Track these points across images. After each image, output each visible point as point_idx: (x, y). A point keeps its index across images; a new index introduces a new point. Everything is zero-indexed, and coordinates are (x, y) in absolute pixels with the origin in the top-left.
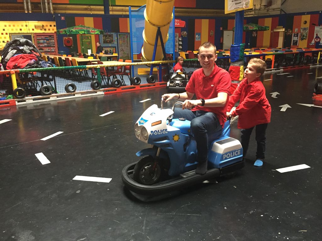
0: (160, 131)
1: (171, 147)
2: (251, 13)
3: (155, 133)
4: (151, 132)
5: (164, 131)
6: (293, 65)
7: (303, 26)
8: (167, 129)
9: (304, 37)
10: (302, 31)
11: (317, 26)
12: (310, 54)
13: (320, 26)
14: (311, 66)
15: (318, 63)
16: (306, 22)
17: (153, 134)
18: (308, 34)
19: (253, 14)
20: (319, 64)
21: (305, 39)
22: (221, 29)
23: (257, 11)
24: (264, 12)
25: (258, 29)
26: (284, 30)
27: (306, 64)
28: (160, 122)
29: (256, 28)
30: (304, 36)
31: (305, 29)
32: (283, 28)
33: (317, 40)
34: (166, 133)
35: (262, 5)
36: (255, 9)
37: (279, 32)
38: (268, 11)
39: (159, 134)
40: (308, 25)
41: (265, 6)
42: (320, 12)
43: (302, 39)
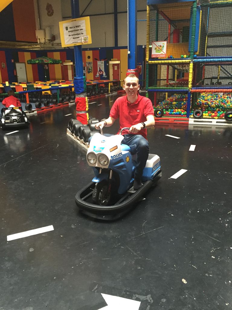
0: (117, 156)
1: (125, 168)
2: (37, 46)
3: (114, 158)
4: (111, 157)
5: (120, 155)
6: (95, 95)
7: (88, 60)
8: (121, 153)
9: (90, 71)
10: (87, 65)
11: (99, 61)
12: (103, 85)
13: (101, 61)
14: (106, 95)
15: (109, 92)
16: (89, 57)
17: (113, 159)
18: (93, 68)
19: (39, 48)
20: (111, 93)
21: (91, 72)
22: (13, 61)
23: (42, 45)
24: (49, 46)
25: (52, 62)
26: (72, 63)
27: (103, 93)
28: (116, 147)
29: (51, 61)
30: (90, 69)
31: (89, 63)
32: (71, 62)
33: (101, 73)
34: (122, 156)
35: (46, 39)
36: (40, 43)
37: (67, 65)
38: (53, 45)
39: (117, 158)
40: (91, 60)
41: (49, 40)
42: (100, 48)
43: (89, 72)
